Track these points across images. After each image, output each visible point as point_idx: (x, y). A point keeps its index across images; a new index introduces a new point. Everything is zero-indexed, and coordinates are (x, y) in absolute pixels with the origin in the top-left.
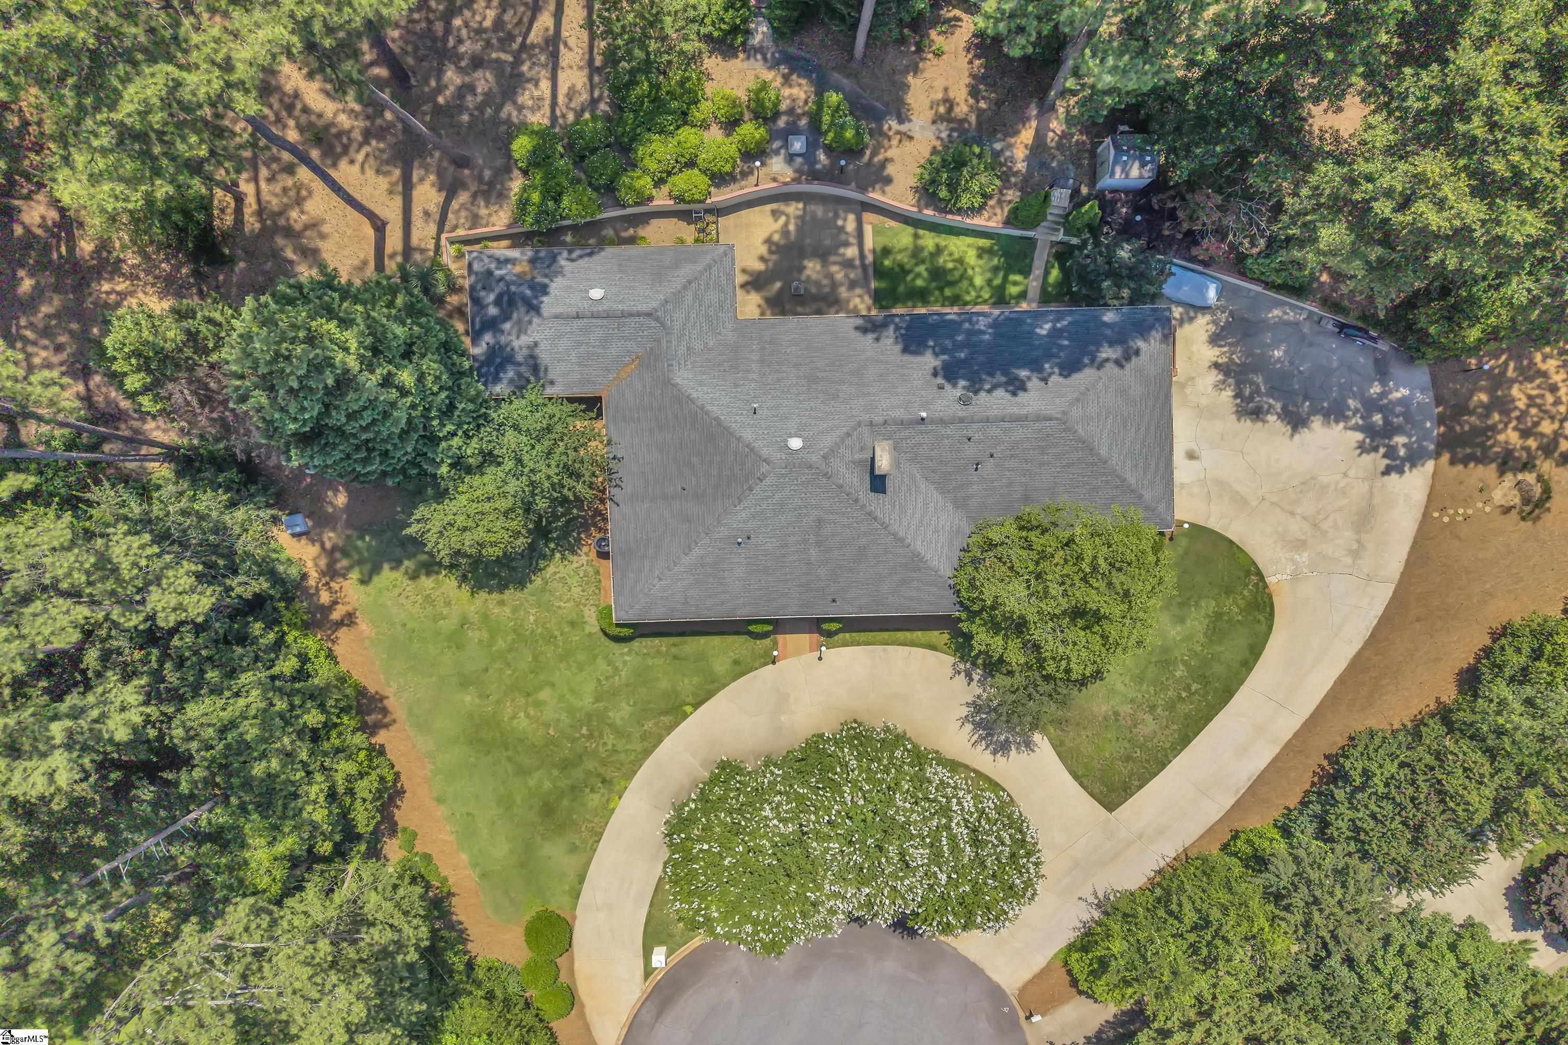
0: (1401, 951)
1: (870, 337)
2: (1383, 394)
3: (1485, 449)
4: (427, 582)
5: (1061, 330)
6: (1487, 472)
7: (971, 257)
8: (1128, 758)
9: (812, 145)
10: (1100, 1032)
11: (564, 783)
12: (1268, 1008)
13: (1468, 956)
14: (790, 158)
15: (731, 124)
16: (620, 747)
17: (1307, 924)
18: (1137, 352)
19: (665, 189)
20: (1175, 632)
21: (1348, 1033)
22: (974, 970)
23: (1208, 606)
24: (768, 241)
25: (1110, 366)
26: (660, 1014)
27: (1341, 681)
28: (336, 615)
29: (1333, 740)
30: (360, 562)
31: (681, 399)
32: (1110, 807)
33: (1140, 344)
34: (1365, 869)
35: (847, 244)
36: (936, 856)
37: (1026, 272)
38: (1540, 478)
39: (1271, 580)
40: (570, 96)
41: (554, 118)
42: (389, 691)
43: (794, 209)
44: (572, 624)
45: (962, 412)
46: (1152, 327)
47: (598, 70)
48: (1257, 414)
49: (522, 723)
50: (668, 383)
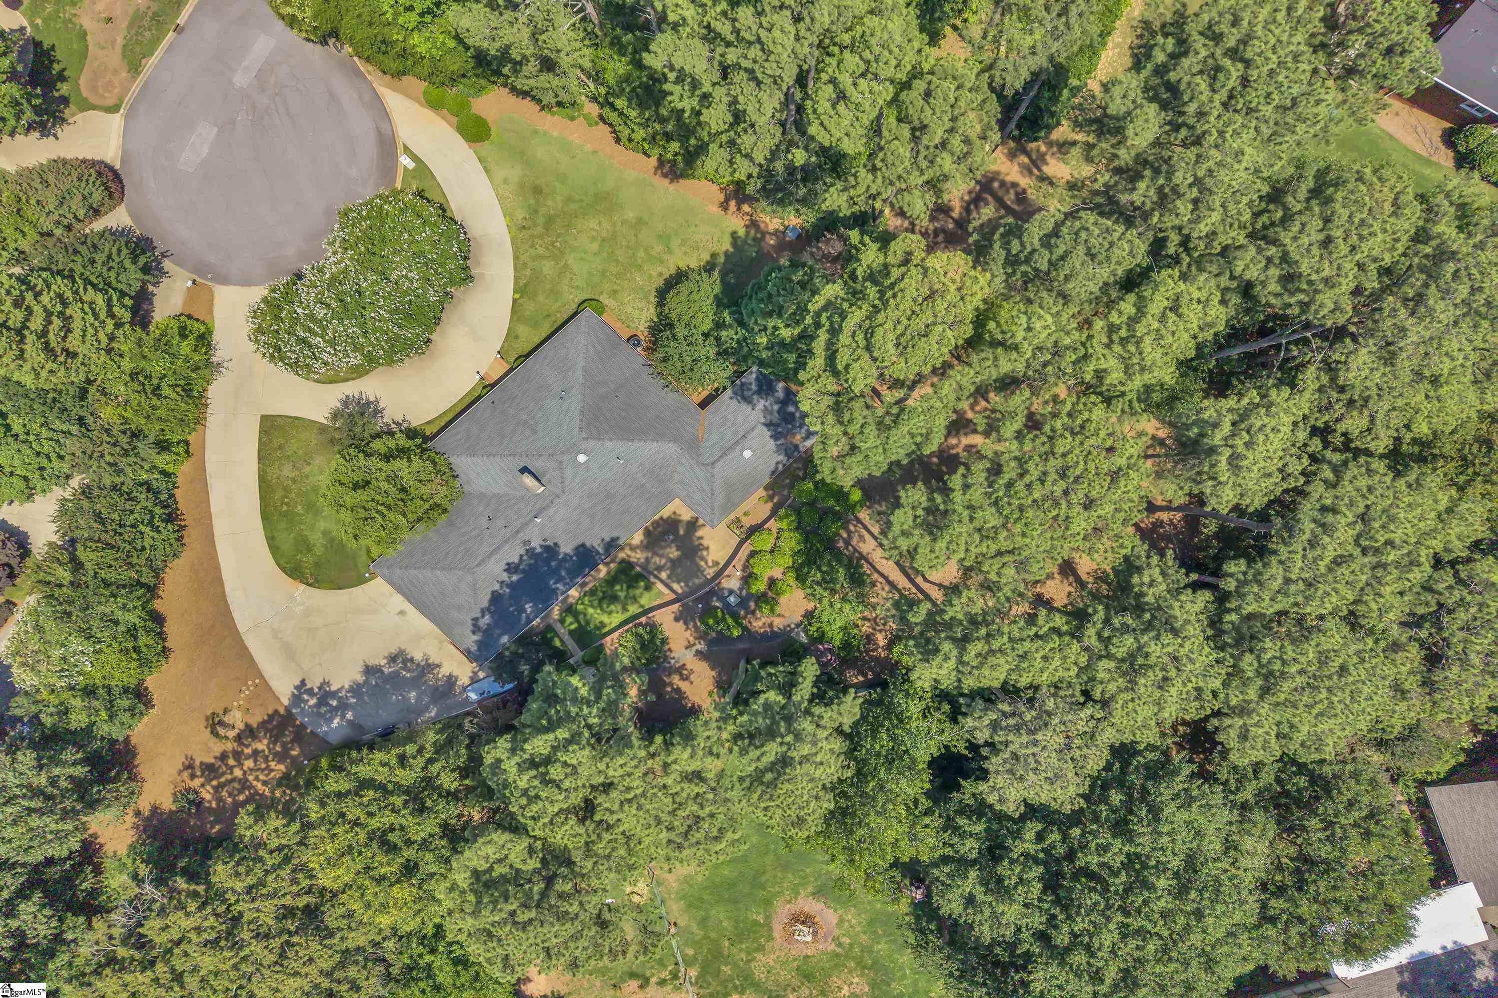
0: (48, 457)
1: (607, 539)
2: (343, 716)
3: (267, 730)
4: (706, 257)
5: (520, 614)
6: (254, 722)
7: (605, 619)
8: (280, 447)
9: (727, 605)
10: (151, 303)
11: (543, 210)
12: (82, 377)
13: (14, 480)
14: (731, 592)
15: (772, 582)
16: (532, 250)
17: (107, 431)
18: (474, 632)
19: (774, 530)
20: (322, 525)
21: (32, 396)
22: (246, 282)
23: (319, 550)
24: (707, 549)
25: (479, 615)
26: (379, 131)
27: (218, 568)
28: (733, 203)
29: (192, 536)
30: (745, 241)
31: (659, 437)
32: (264, 418)
33: (475, 638)
34: (107, 481)
35: (669, 577)
36: (312, 317)
37: (571, 633)
38: (226, 738)
39: (302, 587)
40: (861, 537)
41: (859, 521)
42: (673, 187)
43: (710, 572)
44: (615, 292)
45: (522, 536)
46: (479, 649)
47: (859, 559)
48: (393, 659)
49: (593, 223)
50: (675, 440)
